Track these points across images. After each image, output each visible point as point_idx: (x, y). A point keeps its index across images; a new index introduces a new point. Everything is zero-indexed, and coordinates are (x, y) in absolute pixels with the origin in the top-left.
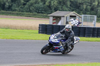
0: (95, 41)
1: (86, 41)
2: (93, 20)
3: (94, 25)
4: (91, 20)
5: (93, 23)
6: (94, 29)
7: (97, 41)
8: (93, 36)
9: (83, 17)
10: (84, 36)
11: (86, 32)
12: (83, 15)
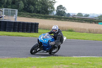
0: (16, 36)
1: (7, 35)
2: (15, 14)
3: (15, 19)
4: (12, 14)
5: (14, 17)
6: (15, 23)
7: (18, 36)
8: (14, 31)
9: (3, 11)
10: (5, 31)
11: (7, 26)
12: (4, 9)
